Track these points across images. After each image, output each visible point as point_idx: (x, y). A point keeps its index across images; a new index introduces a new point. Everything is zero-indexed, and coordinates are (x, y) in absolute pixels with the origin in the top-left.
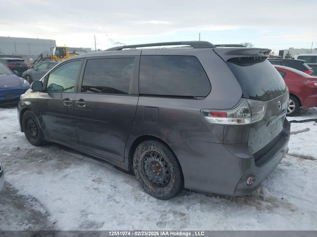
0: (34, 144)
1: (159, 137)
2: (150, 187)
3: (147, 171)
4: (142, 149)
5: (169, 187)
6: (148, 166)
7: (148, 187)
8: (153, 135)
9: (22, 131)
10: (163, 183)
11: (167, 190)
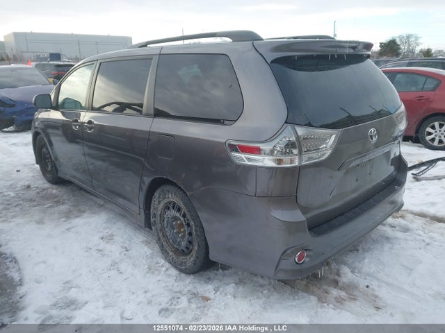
0: (50, 182)
1: (174, 181)
2: (171, 253)
3: (166, 229)
4: (159, 197)
5: (192, 257)
6: (168, 223)
7: (168, 254)
8: (169, 178)
9: (37, 163)
10: (185, 250)
11: (190, 260)
